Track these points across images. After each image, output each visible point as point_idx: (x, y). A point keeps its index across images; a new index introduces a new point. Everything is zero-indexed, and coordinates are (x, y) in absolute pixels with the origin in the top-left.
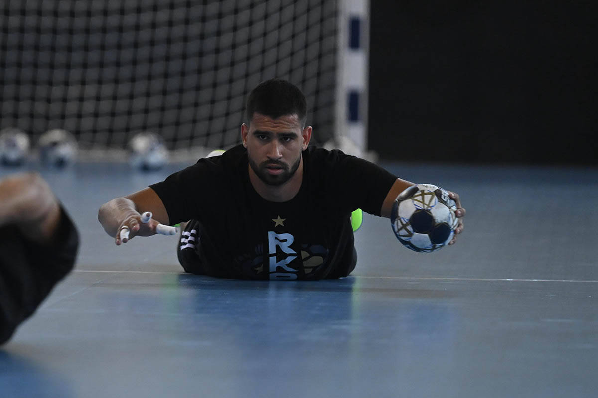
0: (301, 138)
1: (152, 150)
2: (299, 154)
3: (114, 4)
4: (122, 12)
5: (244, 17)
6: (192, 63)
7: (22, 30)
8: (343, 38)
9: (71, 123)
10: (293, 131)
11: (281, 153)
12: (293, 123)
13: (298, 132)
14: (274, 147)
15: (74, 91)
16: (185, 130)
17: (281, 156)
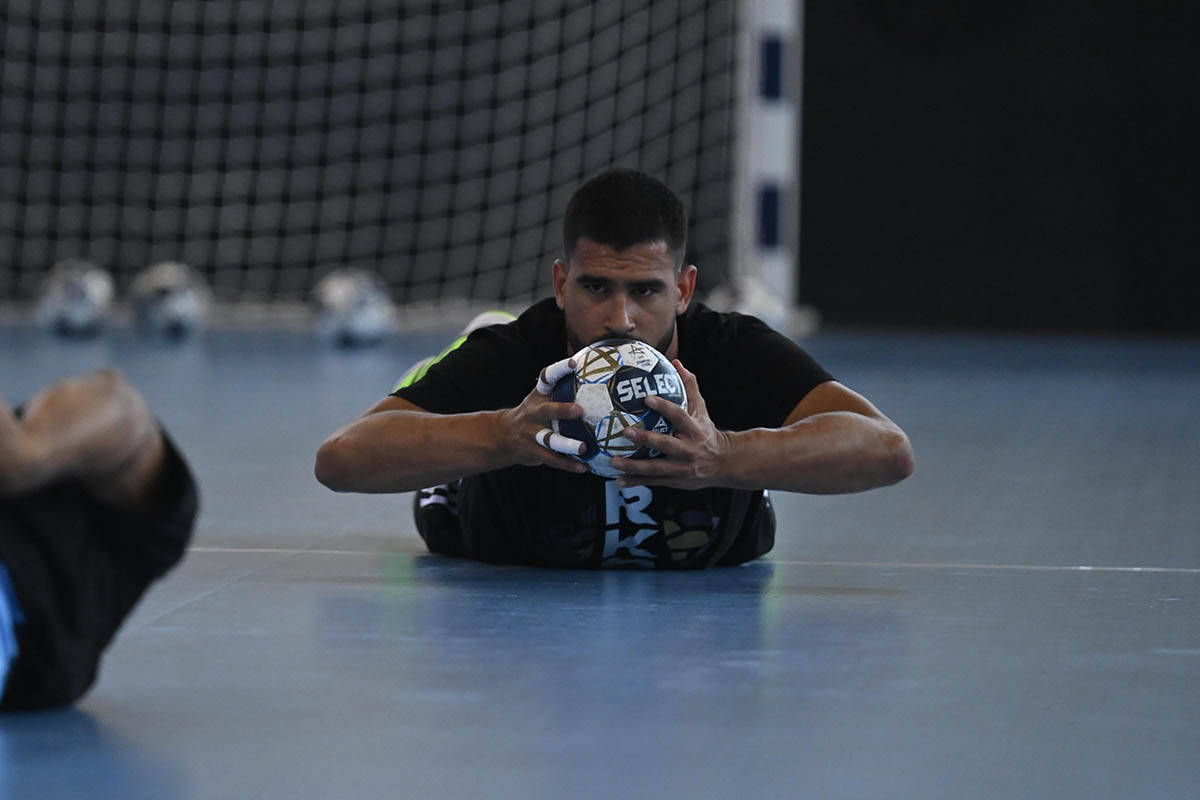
0: (674, 290)
1: (361, 304)
2: (670, 322)
3: (284, 9)
4: (300, 25)
5: (547, 34)
6: (442, 129)
7: (98, 61)
8: (748, 76)
9: (197, 249)
10: (659, 275)
11: (634, 319)
12: (658, 259)
13: (668, 277)
14: (617, 307)
15: (203, 184)
16: (429, 265)
17: (634, 325)
